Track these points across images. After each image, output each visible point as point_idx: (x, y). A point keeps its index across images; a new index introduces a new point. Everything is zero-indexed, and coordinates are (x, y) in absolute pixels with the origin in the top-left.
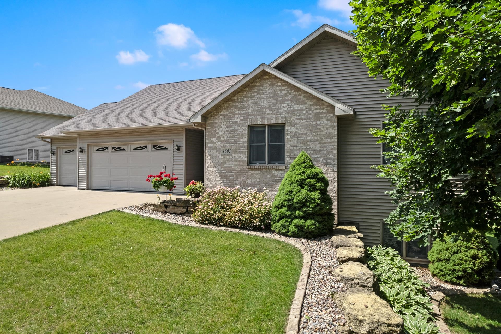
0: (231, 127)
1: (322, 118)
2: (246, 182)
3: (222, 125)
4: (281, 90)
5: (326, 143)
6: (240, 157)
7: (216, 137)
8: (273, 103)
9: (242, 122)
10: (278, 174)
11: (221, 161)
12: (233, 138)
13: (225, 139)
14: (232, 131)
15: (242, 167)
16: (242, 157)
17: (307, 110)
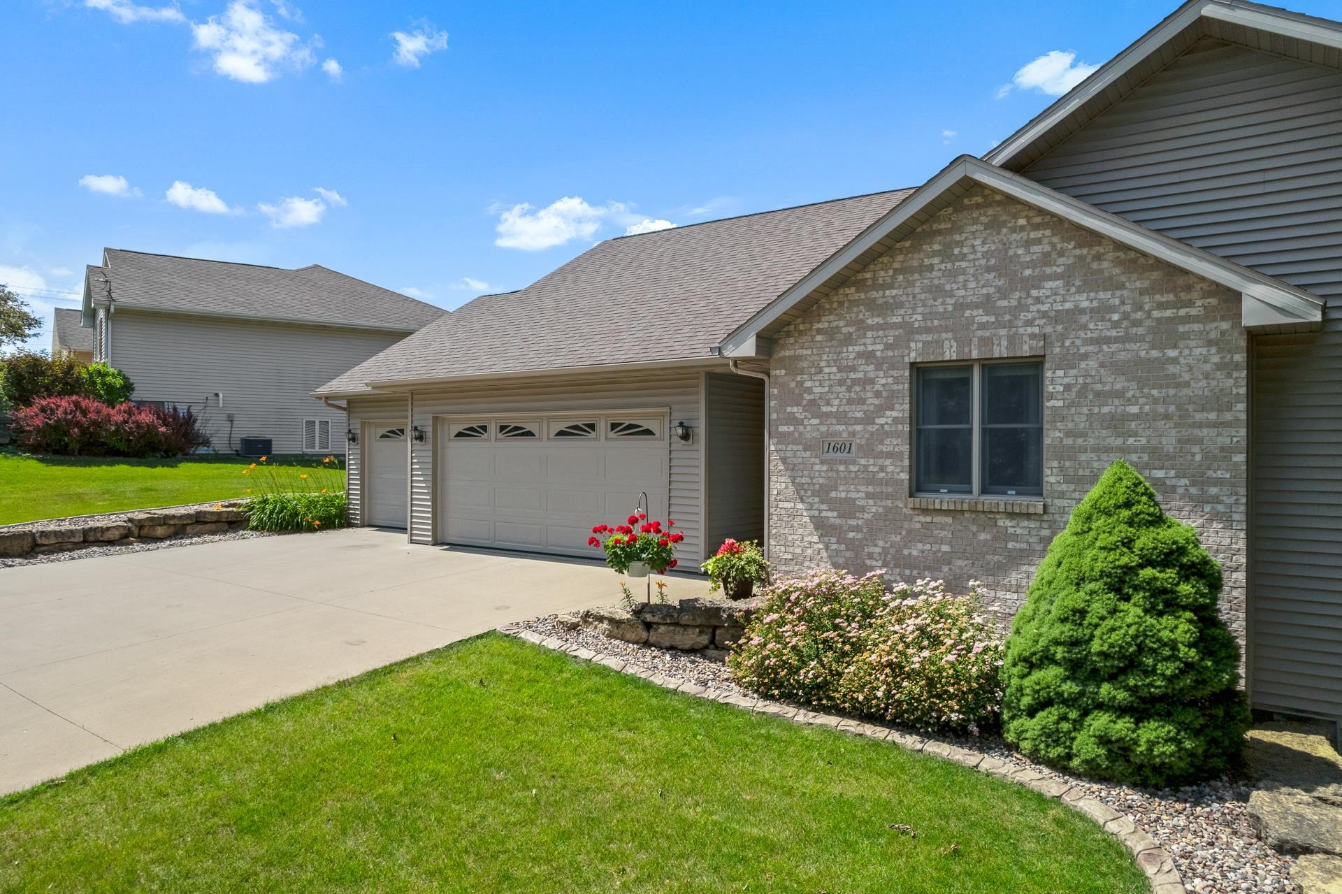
0: (853, 369)
2: (906, 552)
3: (823, 364)
4: (1028, 244)
5: (1200, 425)
6: (883, 468)
7: (805, 402)
8: (999, 289)
9: (890, 353)
10: (1019, 531)
11: (821, 481)
12: (860, 407)
13: (834, 409)
14: (855, 382)
15: (889, 503)
16: (890, 468)
17: (1128, 308)
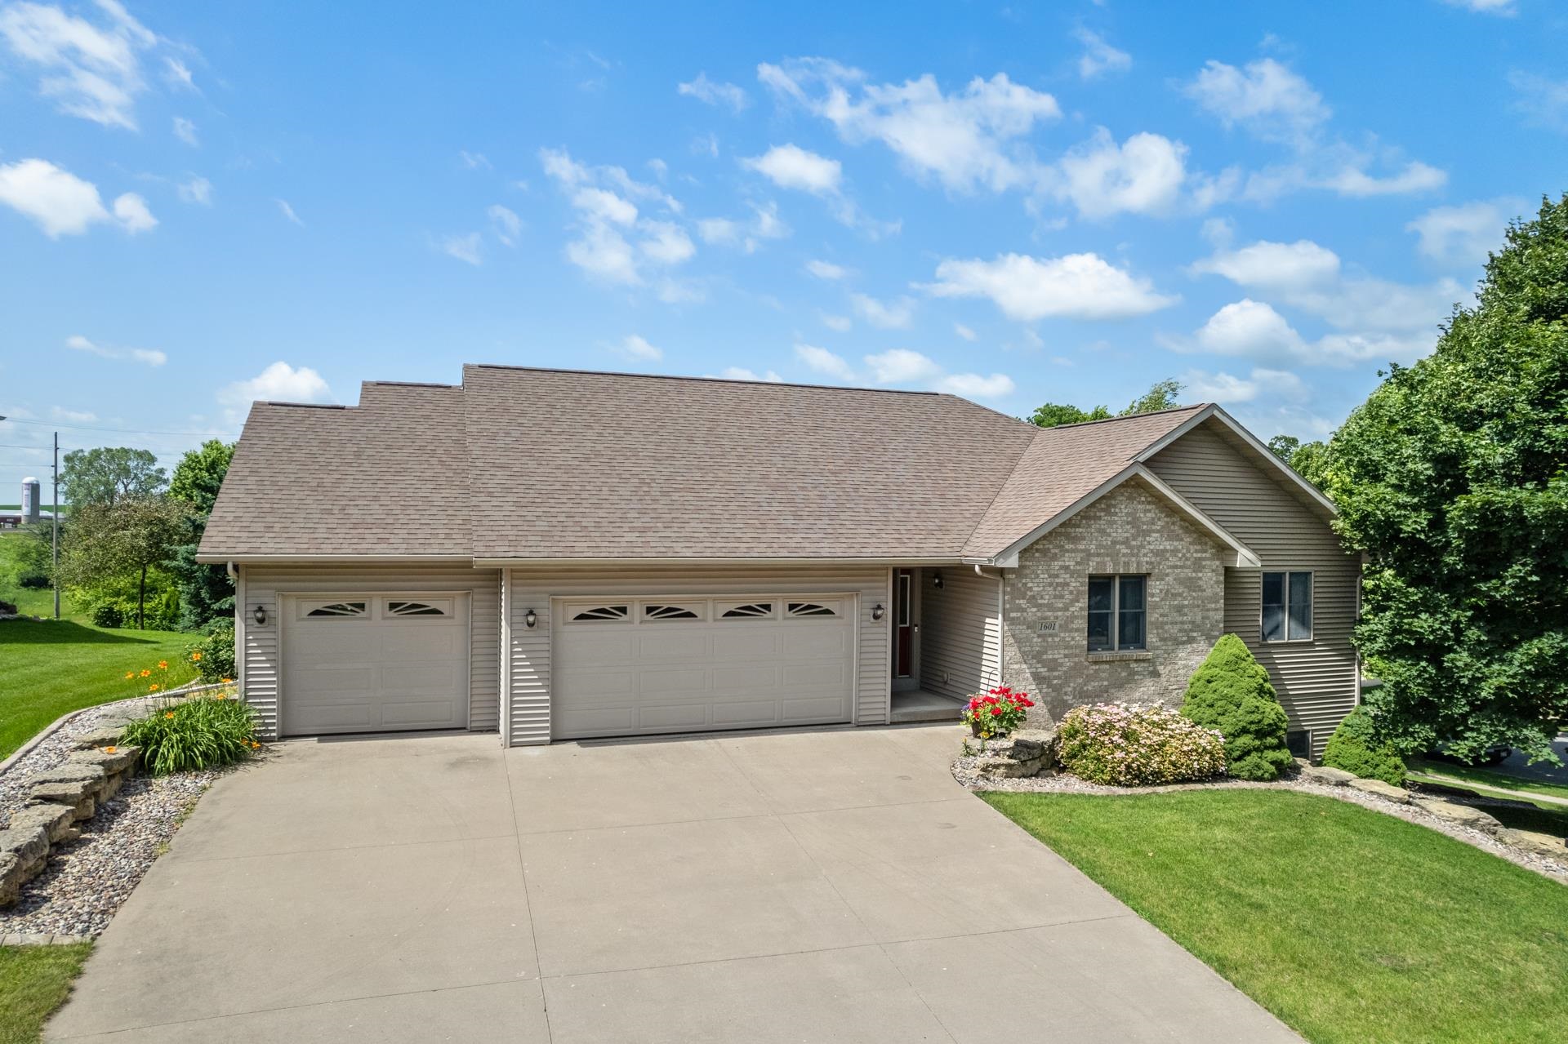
0: (1057, 576)
1: (1204, 567)
2: (1085, 688)
3: (1039, 572)
4: (1146, 511)
5: (1208, 610)
6: (1073, 639)
7: (1028, 597)
8: (1132, 535)
9: (1078, 568)
10: (1140, 669)
11: (1037, 649)
12: (1061, 600)
13: (1046, 602)
14: (1058, 584)
15: (1076, 659)
16: (1078, 638)
17: (1185, 551)
